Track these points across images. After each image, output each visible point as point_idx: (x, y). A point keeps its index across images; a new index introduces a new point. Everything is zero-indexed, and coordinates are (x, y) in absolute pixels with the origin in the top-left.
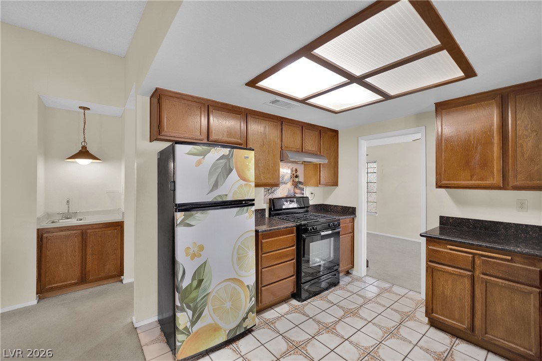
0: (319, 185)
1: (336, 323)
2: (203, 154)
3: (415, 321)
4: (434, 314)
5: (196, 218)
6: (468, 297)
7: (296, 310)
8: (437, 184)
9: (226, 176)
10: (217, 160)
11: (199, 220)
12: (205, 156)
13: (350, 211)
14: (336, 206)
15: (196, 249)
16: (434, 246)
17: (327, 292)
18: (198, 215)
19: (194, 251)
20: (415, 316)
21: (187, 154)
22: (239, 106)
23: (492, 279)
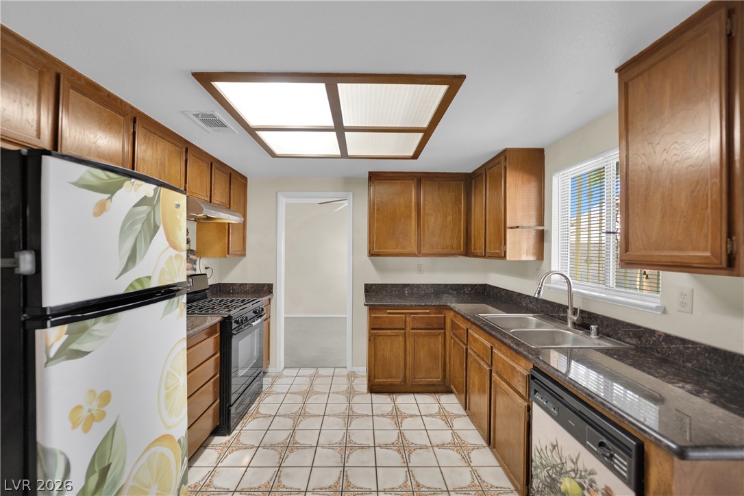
0: (227, 255)
1: (293, 435)
2: (111, 190)
3: (358, 394)
4: (376, 380)
5: (96, 333)
6: (402, 353)
7: (229, 448)
8: (369, 252)
9: (148, 239)
10: (136, 206)
11: (101, 337)
12: (113, 193)
13: (266, 289)
14: (242, 284)
15: (95, 405)
16: (375, 313)
17: (253, 406)
18: (99, 326)
19: (90, 411)
20: (355, 391)
21: (76, 184)
22: (124, 99)
23: (418, 331)
